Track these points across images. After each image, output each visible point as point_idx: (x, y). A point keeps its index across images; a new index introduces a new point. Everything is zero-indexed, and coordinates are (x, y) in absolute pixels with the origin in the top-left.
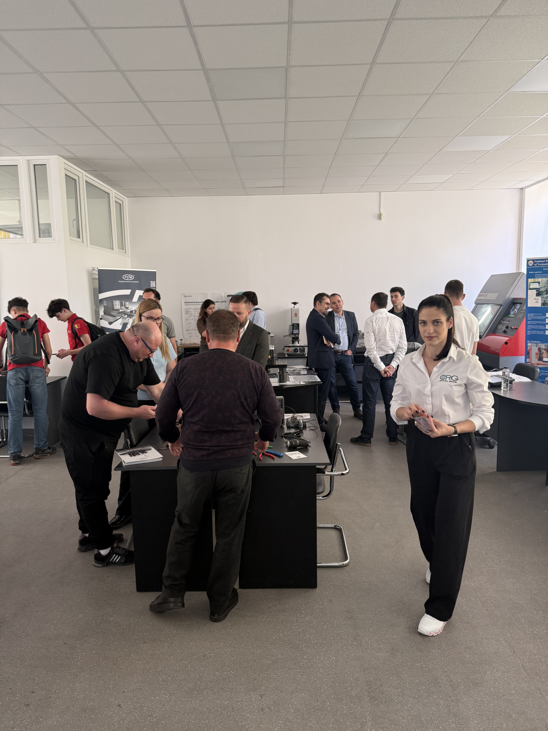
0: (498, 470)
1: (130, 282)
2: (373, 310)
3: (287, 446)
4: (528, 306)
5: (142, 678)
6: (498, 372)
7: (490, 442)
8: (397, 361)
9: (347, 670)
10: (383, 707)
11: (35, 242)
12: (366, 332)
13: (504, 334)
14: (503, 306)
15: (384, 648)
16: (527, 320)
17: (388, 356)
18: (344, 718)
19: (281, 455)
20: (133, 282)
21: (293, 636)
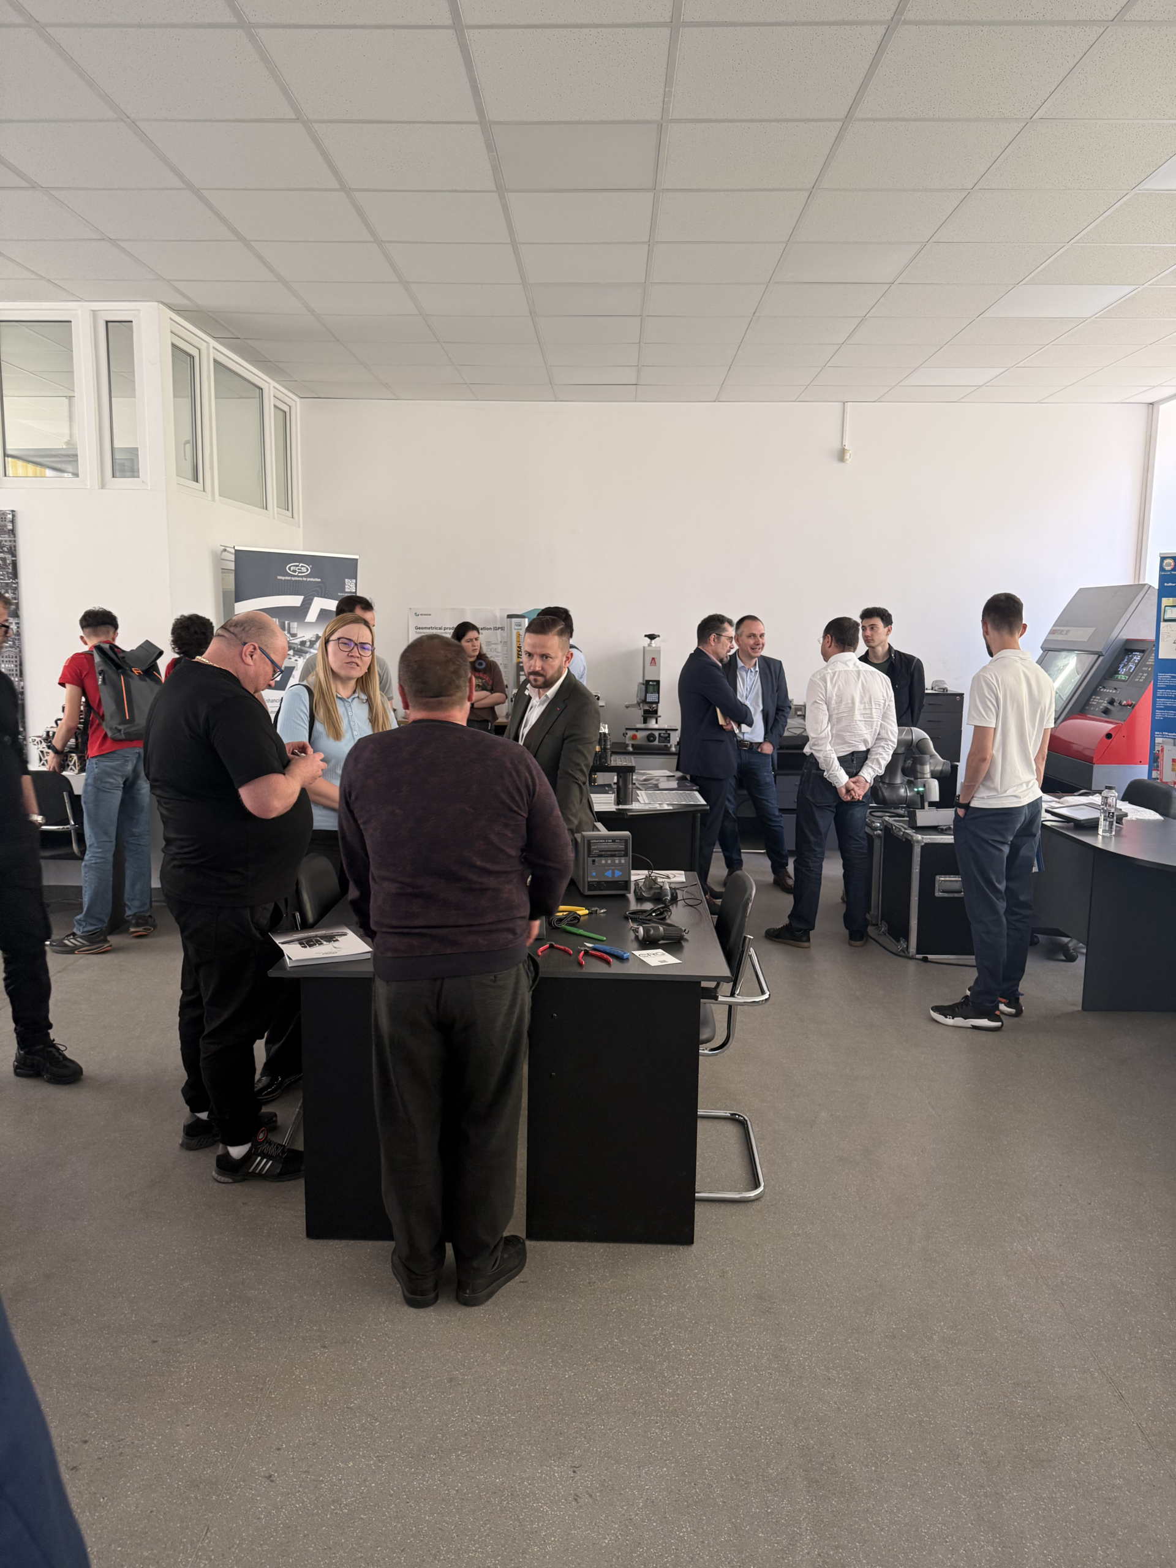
0: (1085, 1009)
1: (301, 579)
2: (826, 656)
3: (637, 937)
4: (1160, 657)
5: (319, 1420)
6: (1091, 797)
7: (1068, 947)
8: (873, 766)
9: (759, 1422)
10: (838, 1504)
11: (103, 487)
12: (811, 702)
13: (1104, 715)
14: (1102, 655)
15: (839, 1378)
16: (1156, 688)
17: (855, 755)
18: (753, 1523)
19: (625, 955)
20: (308, 579)
21: (641, 1343)
